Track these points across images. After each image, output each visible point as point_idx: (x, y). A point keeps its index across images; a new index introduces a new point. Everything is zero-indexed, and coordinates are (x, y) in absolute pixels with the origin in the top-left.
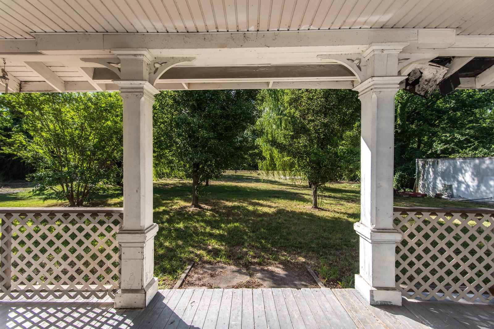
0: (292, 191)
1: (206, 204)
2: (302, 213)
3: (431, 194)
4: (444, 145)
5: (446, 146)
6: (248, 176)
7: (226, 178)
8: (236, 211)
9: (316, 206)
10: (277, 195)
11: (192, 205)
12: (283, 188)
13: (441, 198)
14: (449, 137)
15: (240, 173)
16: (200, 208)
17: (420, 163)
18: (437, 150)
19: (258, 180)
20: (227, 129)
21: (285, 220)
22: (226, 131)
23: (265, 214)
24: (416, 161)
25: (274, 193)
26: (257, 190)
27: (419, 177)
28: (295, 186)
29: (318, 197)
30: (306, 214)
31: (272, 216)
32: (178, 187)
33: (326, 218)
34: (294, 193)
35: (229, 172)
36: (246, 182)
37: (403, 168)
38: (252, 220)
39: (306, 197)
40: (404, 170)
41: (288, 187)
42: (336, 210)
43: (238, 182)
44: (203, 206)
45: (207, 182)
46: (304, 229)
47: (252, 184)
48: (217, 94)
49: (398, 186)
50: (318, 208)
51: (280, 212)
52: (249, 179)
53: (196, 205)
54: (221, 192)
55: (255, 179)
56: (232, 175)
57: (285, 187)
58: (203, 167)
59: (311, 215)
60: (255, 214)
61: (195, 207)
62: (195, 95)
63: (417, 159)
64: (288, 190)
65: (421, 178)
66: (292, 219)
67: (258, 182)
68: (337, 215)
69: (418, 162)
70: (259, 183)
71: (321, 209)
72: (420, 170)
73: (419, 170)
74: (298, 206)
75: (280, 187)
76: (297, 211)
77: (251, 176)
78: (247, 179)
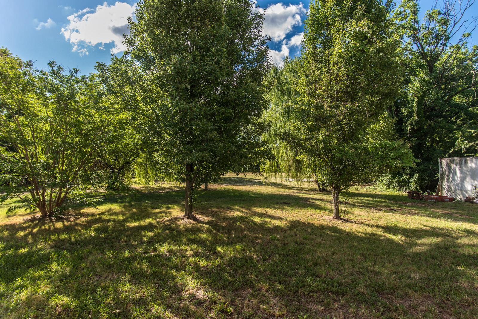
0: (301, 195)
1: (202, 214)
2: (322, 227)
3: (459, 197)
4: (469, 142)
5: (471, 144)
6: (251, 179)
7: (227, 181)
8: (238, 223)
9: (337, 217)
10: (286, 201)
11: (185, 216)
12: (290, 192)
13: (472, 202)
14: (474, 133)
15: (241, 175)
16: (195, 219)
17: (444, 162)
18: (461, 149)
19: (260, 183)
20: (227, 120)
21: (305, 239)
22: (226, 123)
23: (276, 229)
24: (439, 161)
25: (282, 199)
26: (262, 195)
27: (443, 179)
28: (303, 190)
29: (339, 205)
30: (329, 228)
31: (285, 231)
32: (174, 191)
33: (356, 233)
34: (304, 198)
35: (230, 175)
36: (248, 185)
37: (422, 168)
38: (260, 238)
39: (318, 203)
40: (423, 171)
41: (295, 191)
42: (363, 221)
43: (240, 185)
44: (198, 216)
45: (206, 186)
46: (334, 253)
47: (255, 187)
48: (214, 73)
49: (417, 188)
50: (341, 219)
51: (295, 225)
52: (252, 181)
53: (190, 216)
54: (221, 198)
55: (258, 182)
56: (233, 177)
57: (291, 191)
58: (198, 169)
59: (335, 230)
60: (263, 228)
61: (188, 219)
62: (189, 75)
63: (439, 158)
64: (297, 195)
65: (445, 179)
66: (313, 236)
67: (261, 185)
68: (369, 230)
69: (441, 162)
70: (263, 186)
71: (344, 220)
72: (444, 170)
73: (442, 170)
74: (315, 216)
75: (287, 190)
76: (317, 223)
77: (253, 179)
78: (249, 181)
